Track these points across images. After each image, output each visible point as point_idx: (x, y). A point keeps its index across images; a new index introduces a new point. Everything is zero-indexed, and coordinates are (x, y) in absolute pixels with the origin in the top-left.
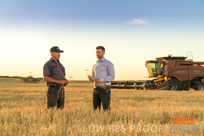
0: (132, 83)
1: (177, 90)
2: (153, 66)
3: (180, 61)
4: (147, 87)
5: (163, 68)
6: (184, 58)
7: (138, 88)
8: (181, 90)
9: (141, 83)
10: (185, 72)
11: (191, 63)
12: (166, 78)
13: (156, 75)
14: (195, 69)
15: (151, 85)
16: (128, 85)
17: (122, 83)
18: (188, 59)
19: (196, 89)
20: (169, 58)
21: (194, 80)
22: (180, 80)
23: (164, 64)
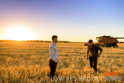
1: (107, 47)
2: (99, 39)
5: (102, 40)
6: (109, 36)
10: (110, 41)
11: (112, 38)
12: (103, 43)
13: (99, 42)
19: (114, 47)
21: (113, 43)
22: (108, 44)
23: (102, 38)
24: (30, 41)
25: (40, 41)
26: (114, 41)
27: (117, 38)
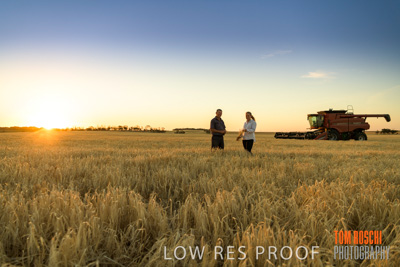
0: (294, 134)
2: (314, 119)
3: (341, 114)
4: (306, 138)
5: (324, 121)
6: (344, 112)
7: (301, 138)
8: (338, 139)
9: (302, 134)
10: (345, 124)
11: (351, 116)
12: (326, 130)
13: (317, 127)
14: (356, 121)
15: (310, 136)
16: (291, 135)
17: (286, 134)
18: (349, 112)
19: (357, 139)
20: (331, 112)
21: (355, 130)
22: (340, 131)
23: (325, 117)
24: (99, 129)
25: (130, 130)
26: (357, 124)
27: (366, 116)
